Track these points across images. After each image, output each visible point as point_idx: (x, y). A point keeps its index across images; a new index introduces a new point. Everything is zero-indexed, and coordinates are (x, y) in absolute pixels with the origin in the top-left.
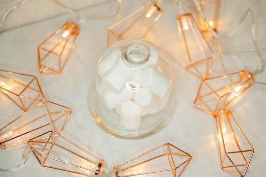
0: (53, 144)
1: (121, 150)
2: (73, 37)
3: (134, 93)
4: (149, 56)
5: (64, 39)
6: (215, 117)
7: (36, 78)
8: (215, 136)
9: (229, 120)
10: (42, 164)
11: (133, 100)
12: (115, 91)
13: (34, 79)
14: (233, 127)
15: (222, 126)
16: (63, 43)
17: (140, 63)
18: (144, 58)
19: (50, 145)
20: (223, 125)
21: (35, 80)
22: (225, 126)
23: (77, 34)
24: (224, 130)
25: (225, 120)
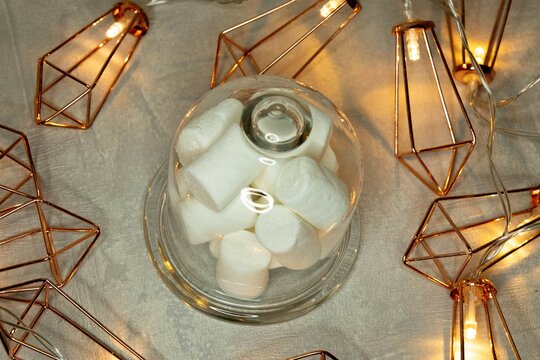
0: (45, 307)
1: (208, 345)
2: (131, 39)
3: (258, 214)
4: (307, 129)
5: (107, 41)
6: (453, 294)
7: (25, 138)
8: (447, 343)
9: (487, 307)
10: (11, 352)
11: (252, 229)
12: (211, 204)
13: (19, 140)
14: (495, 328)
15: (466, 323)
16: (105, 52)
17: (283, 148)
18: (293, 135)
19: (38, 308)
20: (470, 320)
21: (22, 143)
22: (475, 323)
23: (144, 33)
24: (470, 333)
25: (477, 308)
